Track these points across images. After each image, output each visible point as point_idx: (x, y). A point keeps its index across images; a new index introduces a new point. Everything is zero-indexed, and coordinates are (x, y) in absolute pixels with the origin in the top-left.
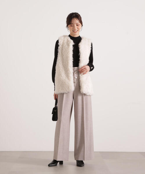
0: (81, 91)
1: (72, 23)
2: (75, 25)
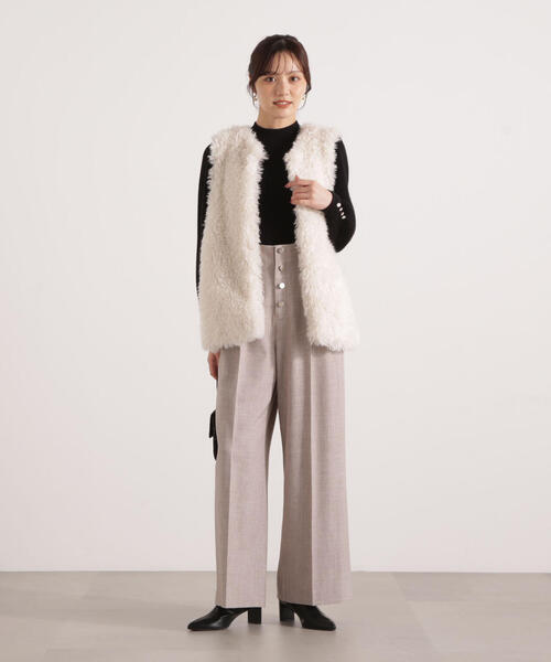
0: (309, 335)
1: (274, 70)
2: (285, 79)
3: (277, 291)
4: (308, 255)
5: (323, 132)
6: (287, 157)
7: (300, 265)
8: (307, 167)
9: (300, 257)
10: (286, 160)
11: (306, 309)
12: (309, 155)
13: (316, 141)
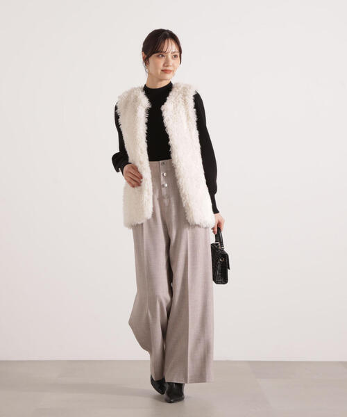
3: (163, 189)
4: (181, 169)
5: (185, 89)
6: (163, 108)
7: (177, 176)
8: (175, 114)
9: (176, 171)
10: (162, 110)
11: (184, 203)
12: (177, 105)
13: (181, 95)
